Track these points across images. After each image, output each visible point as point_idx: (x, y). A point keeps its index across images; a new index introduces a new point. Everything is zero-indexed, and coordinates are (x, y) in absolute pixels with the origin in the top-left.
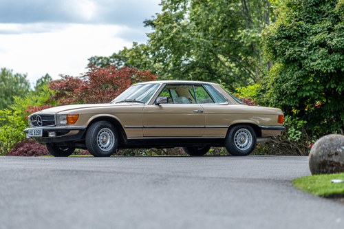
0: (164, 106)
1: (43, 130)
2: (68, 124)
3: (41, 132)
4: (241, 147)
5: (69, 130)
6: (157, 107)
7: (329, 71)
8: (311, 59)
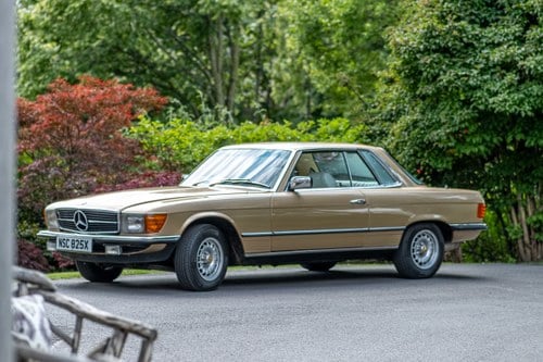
0: (302, 192)
1: (94, 240)
2: (146, 231)
3: (90, 245)
4: (421, 264)
5: (147, 244)
6: (291, 194)
7: (523, 114)
8: (488, 90)
